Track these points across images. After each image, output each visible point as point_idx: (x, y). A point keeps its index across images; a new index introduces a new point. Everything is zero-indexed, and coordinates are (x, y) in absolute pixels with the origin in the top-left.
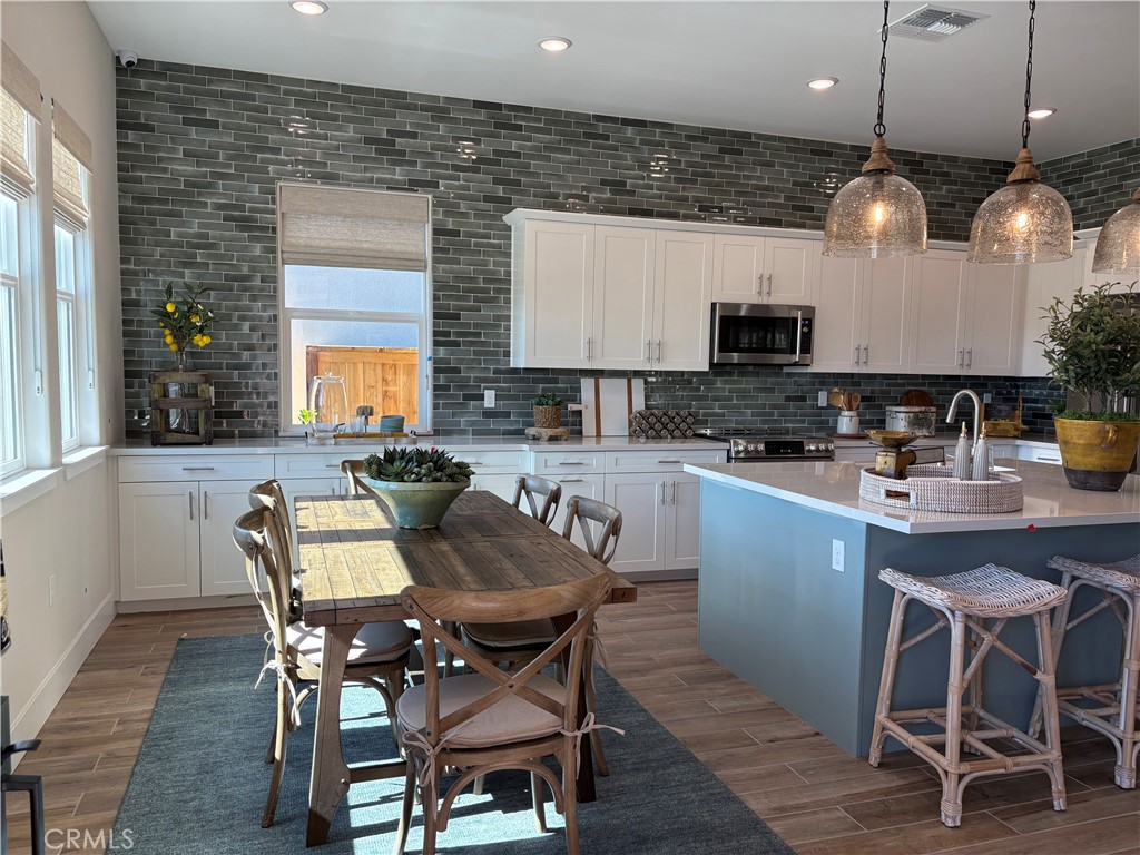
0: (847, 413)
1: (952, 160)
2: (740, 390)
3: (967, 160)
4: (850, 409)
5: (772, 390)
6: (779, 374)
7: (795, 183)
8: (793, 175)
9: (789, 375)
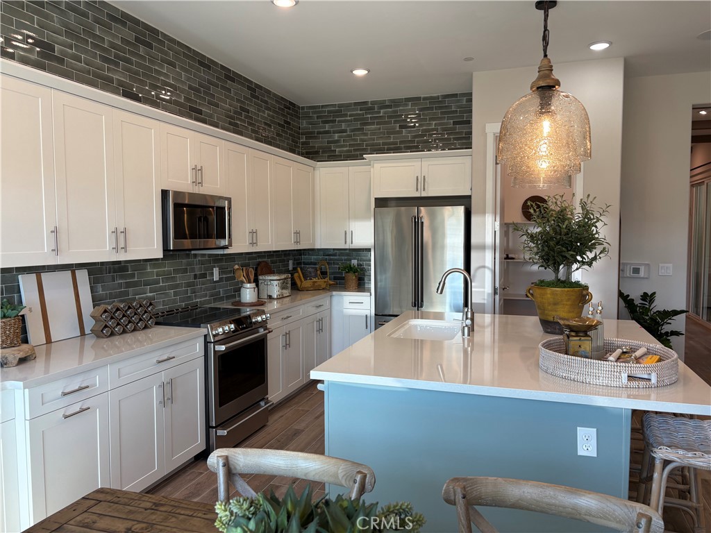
0: (248, 285)
1: (268, 92)
2: (164, 273)
3: (275, 95)
4: (250, 282)
5: (185, 271)
6: (188, 256)
7: (190, 87)
8: (188, 79)
9: (195, 255)
